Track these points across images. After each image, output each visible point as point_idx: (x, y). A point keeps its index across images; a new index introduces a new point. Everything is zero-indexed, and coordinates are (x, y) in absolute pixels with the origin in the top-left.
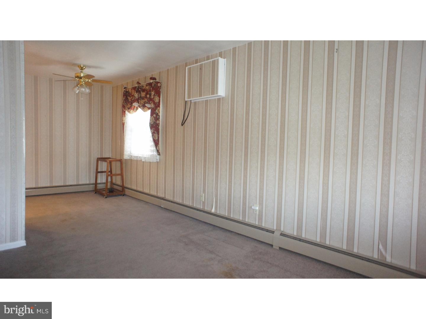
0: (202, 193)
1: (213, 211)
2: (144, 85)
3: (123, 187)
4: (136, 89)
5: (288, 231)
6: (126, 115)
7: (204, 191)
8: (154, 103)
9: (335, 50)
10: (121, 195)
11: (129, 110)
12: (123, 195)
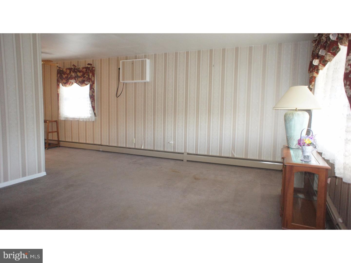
0: (133, 138)
1: (143, 148)
2: (81, 68)
3: (59, 141)
4: (73, 70)
5: (190, 152)
6: (60, 88)
7: (135, 137)
8: (92, 81)
9: (213, 66)
10: (57, 147)
11: (66, 85)
12: (59, 147)
